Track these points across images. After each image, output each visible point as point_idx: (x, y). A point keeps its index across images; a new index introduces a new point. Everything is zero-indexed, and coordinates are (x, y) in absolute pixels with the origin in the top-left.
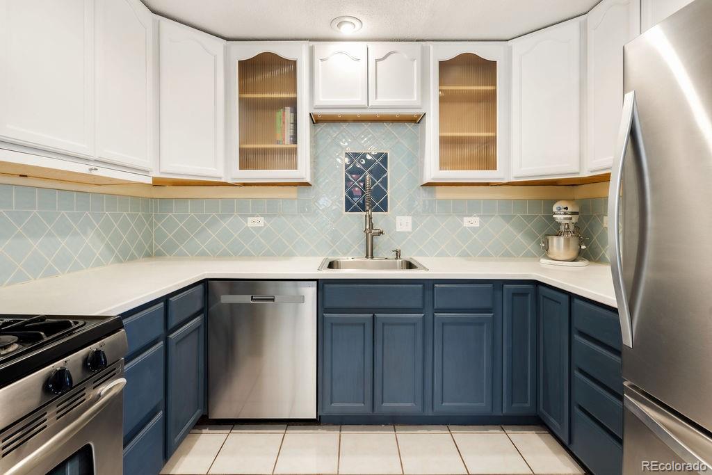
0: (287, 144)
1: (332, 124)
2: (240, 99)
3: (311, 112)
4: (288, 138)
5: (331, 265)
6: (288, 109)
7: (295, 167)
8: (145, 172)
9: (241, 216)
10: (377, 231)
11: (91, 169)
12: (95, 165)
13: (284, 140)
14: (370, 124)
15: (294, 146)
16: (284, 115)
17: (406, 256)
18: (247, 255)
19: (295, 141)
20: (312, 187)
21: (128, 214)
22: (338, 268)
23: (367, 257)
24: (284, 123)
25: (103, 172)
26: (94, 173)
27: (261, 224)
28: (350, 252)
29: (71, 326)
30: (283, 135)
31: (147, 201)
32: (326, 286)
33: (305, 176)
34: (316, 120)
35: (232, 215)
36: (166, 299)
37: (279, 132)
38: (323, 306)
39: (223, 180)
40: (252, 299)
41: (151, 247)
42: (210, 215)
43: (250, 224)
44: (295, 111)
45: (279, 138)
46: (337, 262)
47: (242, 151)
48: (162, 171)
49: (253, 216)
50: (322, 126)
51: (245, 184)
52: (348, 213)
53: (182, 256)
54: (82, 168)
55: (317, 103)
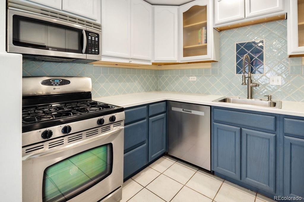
0: (203, 44)
1: (229, 30)
2: (184, 28)
3: (214, 27)
4: (204, 41)
5: (224, 100)
6: (204, 28)
7: (206, 54)
8: (149, 61)
9: (187, 76)
10: (254, 84)
11: (130, 62)
12: (131, 60)
13: (202, 42)
14: (251, 26)
15: (205, 44)
16: (202, 31)
17: (273, 100)
18: (190, 93)
19: (206, 42)
20: (218, 63)
21: (149, 76)
22: (229, 102)
23: (248, 98)
24: (202, 34)
25: (133, 62)
26: (131, 62)
27: (195, 80)
28: (239, 95)
29: (110, 108)
30: (202, 40)
31: (156, 71)
32: (215, 109)
33: (211, 58)
34: (220, 30)
35: (184, 76)
36: (148, 105)
37: (200, 39)
38: (213, 118)
39: (177, 62)
40: (183, 110)
41: (157, 87)
42: (176, 76)
43: (190, 80)
44: (206, 29)
45: (200, 41)
46: (229, 99)
47: (184, 49)
48: (155, 60)
49: (191, 76)
50: (223, 33)
51: (189, 63)
52: (238, 74)
53: (167, 91)
54: (127, 61)
55: (216, 22)
